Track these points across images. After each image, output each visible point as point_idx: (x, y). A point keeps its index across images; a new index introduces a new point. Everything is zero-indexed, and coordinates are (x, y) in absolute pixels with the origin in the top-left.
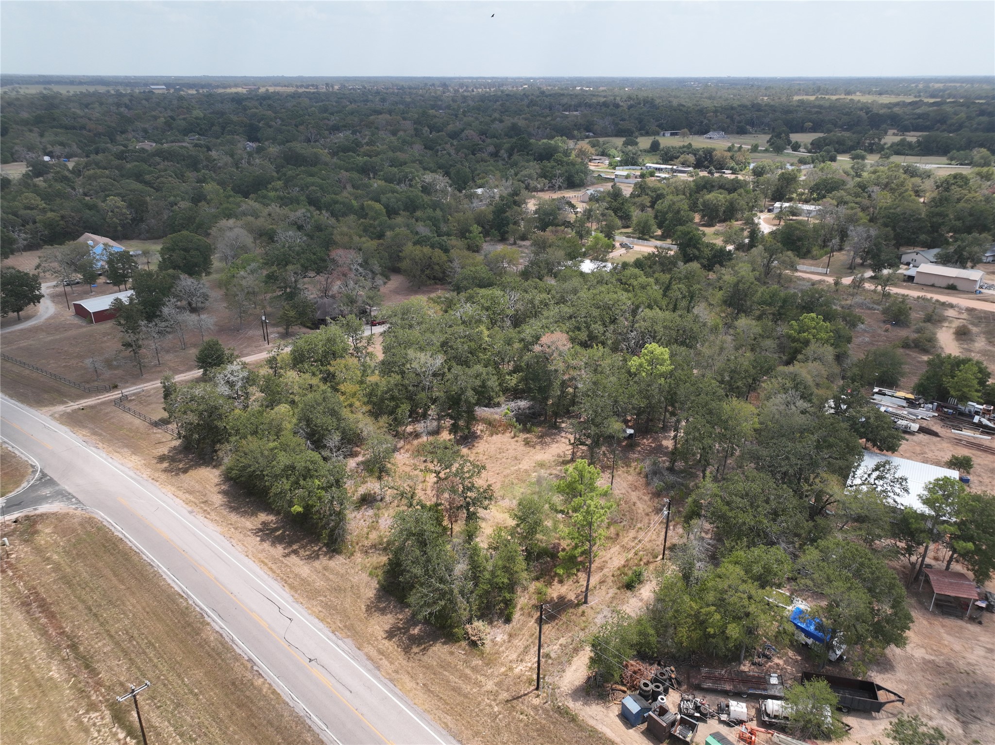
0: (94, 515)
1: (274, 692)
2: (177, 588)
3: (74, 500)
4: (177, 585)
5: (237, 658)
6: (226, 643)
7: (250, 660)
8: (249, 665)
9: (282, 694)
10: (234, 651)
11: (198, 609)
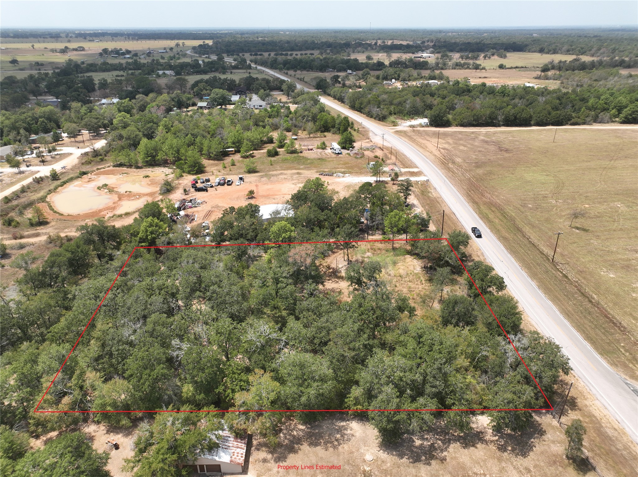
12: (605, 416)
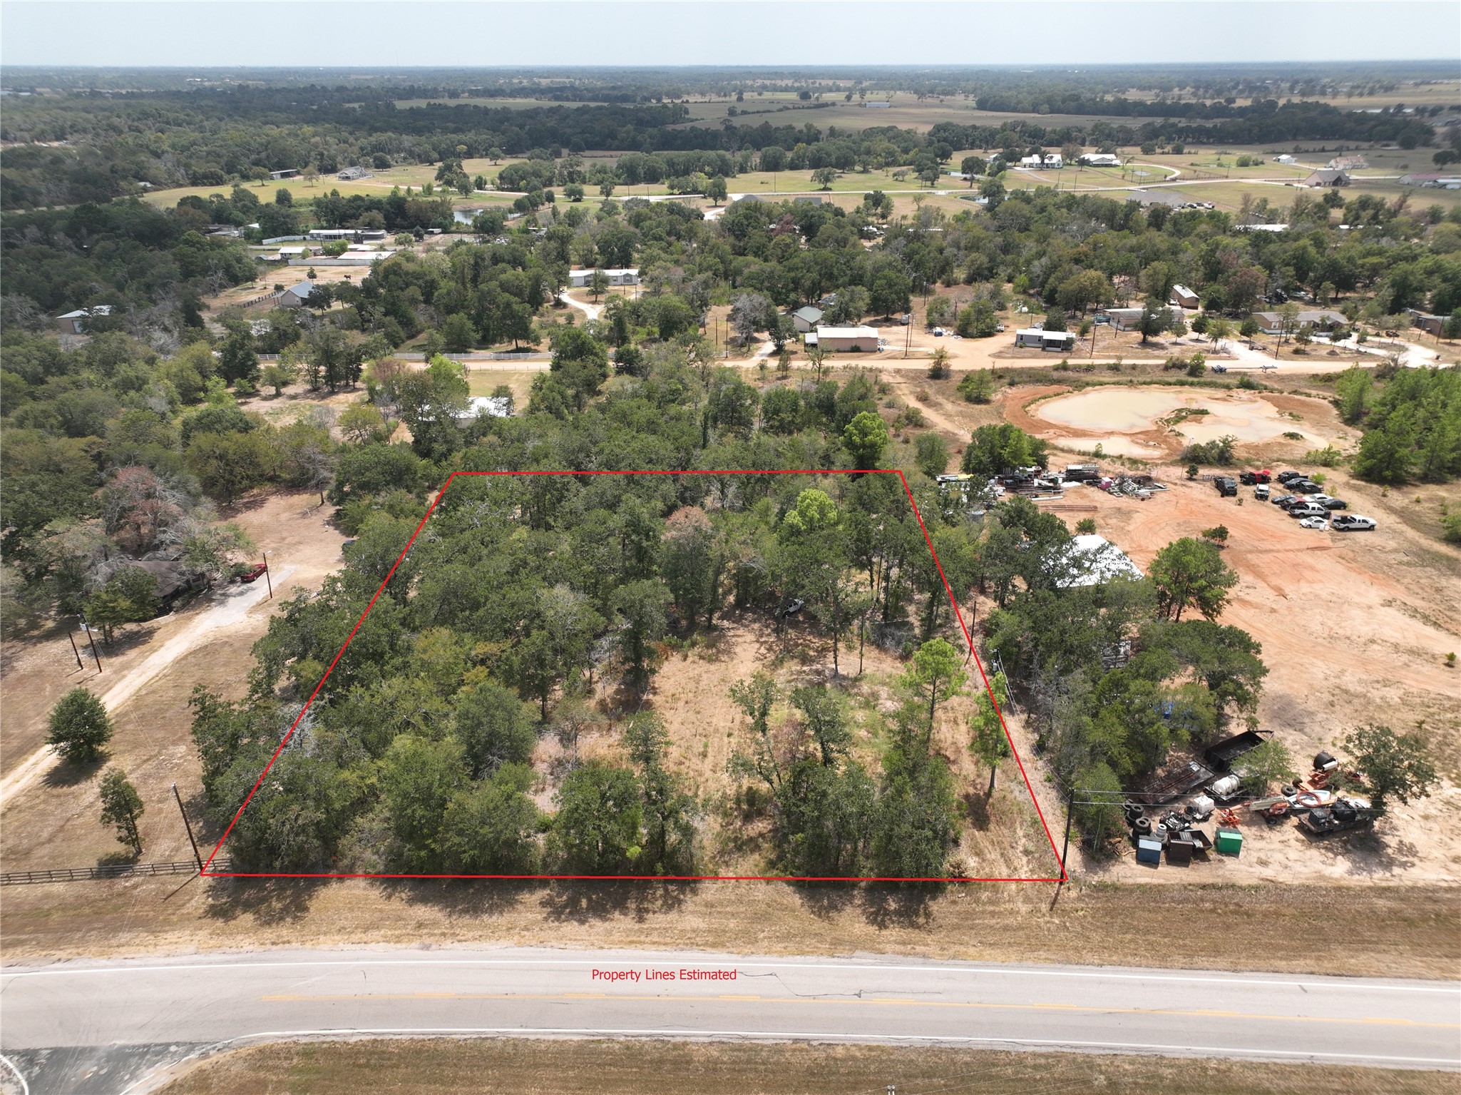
0: (262, 1044)
1: (870, 1049)
2: (576, 1038)
3: (173, 1048)
4: (573, 1033)
5: (778, 1049)
6: (741, 1045)
7: (796, 1041)
8: (804, 1046)
9: (881, 1044)
10: (763, 1046)
11: (644, 1039)
12: (156, 945)
